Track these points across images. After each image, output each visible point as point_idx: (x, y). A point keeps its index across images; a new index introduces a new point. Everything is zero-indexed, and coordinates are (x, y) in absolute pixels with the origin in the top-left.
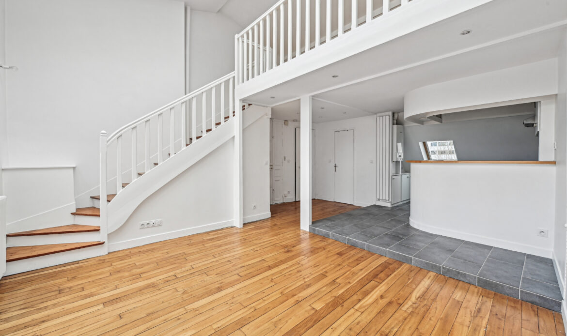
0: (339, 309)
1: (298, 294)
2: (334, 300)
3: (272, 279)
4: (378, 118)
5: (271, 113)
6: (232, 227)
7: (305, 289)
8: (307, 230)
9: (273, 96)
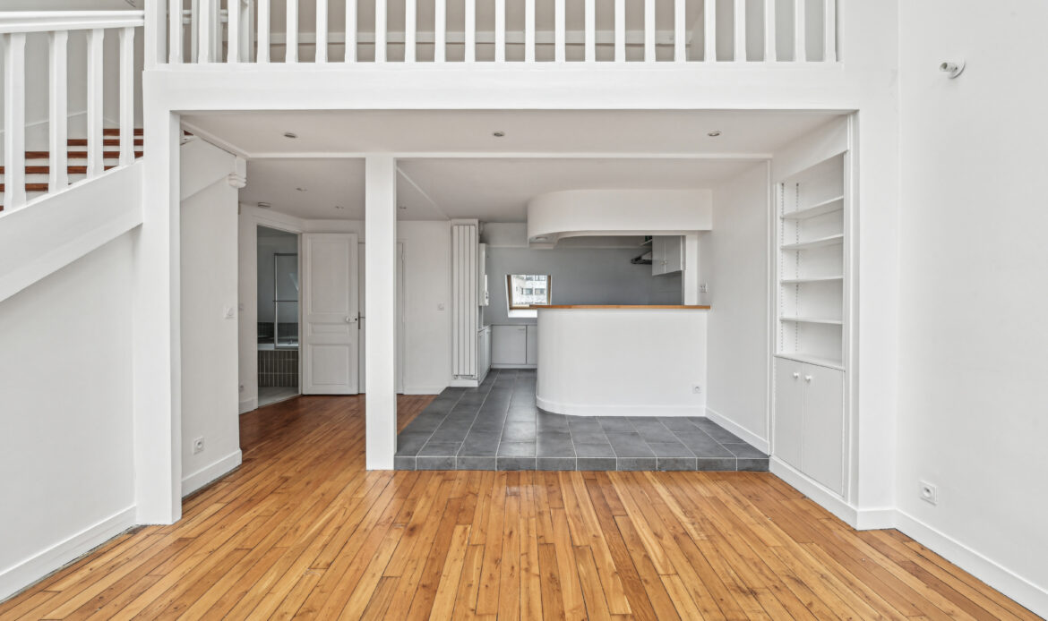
0: (649, 589)
1: (563, 607)
2: (623, 580)
3: (474, 611)
4: (455, 228)
5: (244, 175)
6: (134, 532)
7: (559, 590)
8: (389, 466)
9: (291, 131)
